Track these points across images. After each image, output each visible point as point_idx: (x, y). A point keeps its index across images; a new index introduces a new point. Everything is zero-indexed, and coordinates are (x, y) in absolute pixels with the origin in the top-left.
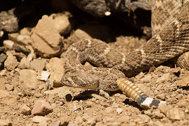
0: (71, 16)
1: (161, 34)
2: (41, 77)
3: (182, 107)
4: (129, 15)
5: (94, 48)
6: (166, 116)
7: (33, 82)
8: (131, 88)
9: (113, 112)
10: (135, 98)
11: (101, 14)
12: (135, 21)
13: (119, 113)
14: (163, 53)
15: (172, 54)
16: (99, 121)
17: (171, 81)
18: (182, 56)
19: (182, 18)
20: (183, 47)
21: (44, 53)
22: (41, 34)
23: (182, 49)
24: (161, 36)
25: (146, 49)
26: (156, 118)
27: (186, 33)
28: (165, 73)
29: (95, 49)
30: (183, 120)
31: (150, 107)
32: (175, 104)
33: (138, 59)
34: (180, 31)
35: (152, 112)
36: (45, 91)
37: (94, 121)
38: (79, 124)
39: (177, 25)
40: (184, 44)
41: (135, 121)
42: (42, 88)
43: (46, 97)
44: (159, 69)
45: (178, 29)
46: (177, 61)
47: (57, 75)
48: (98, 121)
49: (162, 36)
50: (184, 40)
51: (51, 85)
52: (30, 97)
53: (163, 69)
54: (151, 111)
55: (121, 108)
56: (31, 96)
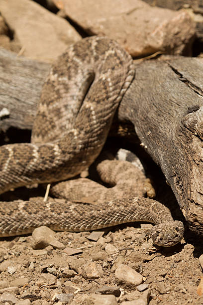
3: (98, 260)
13: (11, 273)
26: (64, 277)
41: (37, 283)
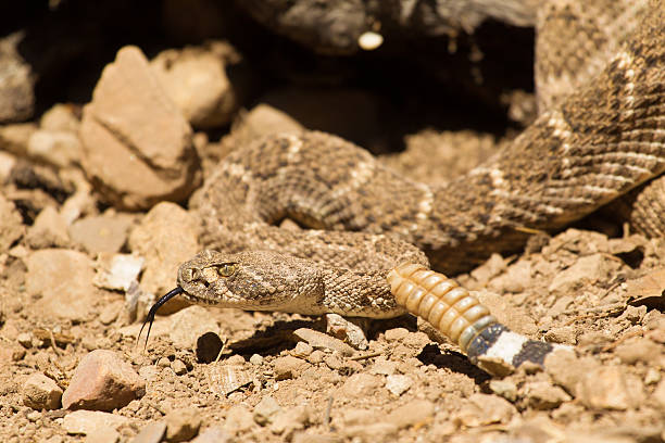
0: (236, 58)
1: (568, 109)
2: (109, 277)
3: (634, 364)
4: (452, 47)
5: (314, 165)
6: (573, 398)
7: (79, 297)
8: (441, 297)
9: (373, 391)
10: (458, 337)
11: (344, 42)
12: (476, 72)
13: (396, 393)
14: (573, 180)
15: (609, 183)
16: (318, 424)
17: (606, 282)
18: (648, 190)
19: (644, 42)
20: (650, 157)
21: (124, 194)
22: (112, 120)
23: (648, 163)
24: (567, 116)
25: (512, 166)
26: (534, 408)
27: (659, 98)
28: (585, 255)
29: (316, 170)
30: (637, 409)
31: (513, 368)
32: (610, 351)
33: (479, 204)
34: (640, 91)
35: (520, 386)
36: (123, 326)
37: (298, 420)
38: (237, 435)
39: (624, 70)
40: (655, 145)
41: (454, 416)
42: (112, 318)
43: (124, 348)
44: (561, 240)
45: (630, 86)
46: (632, 209)
47: (171, 267)
48: (313, 424)
49: (572, 114)
50: (655, 126)
51: (145, 305)
52: (65, 352)
53: (577, 243)
54: (518, 382)
55: (402, 376)
56: (69, 346)
